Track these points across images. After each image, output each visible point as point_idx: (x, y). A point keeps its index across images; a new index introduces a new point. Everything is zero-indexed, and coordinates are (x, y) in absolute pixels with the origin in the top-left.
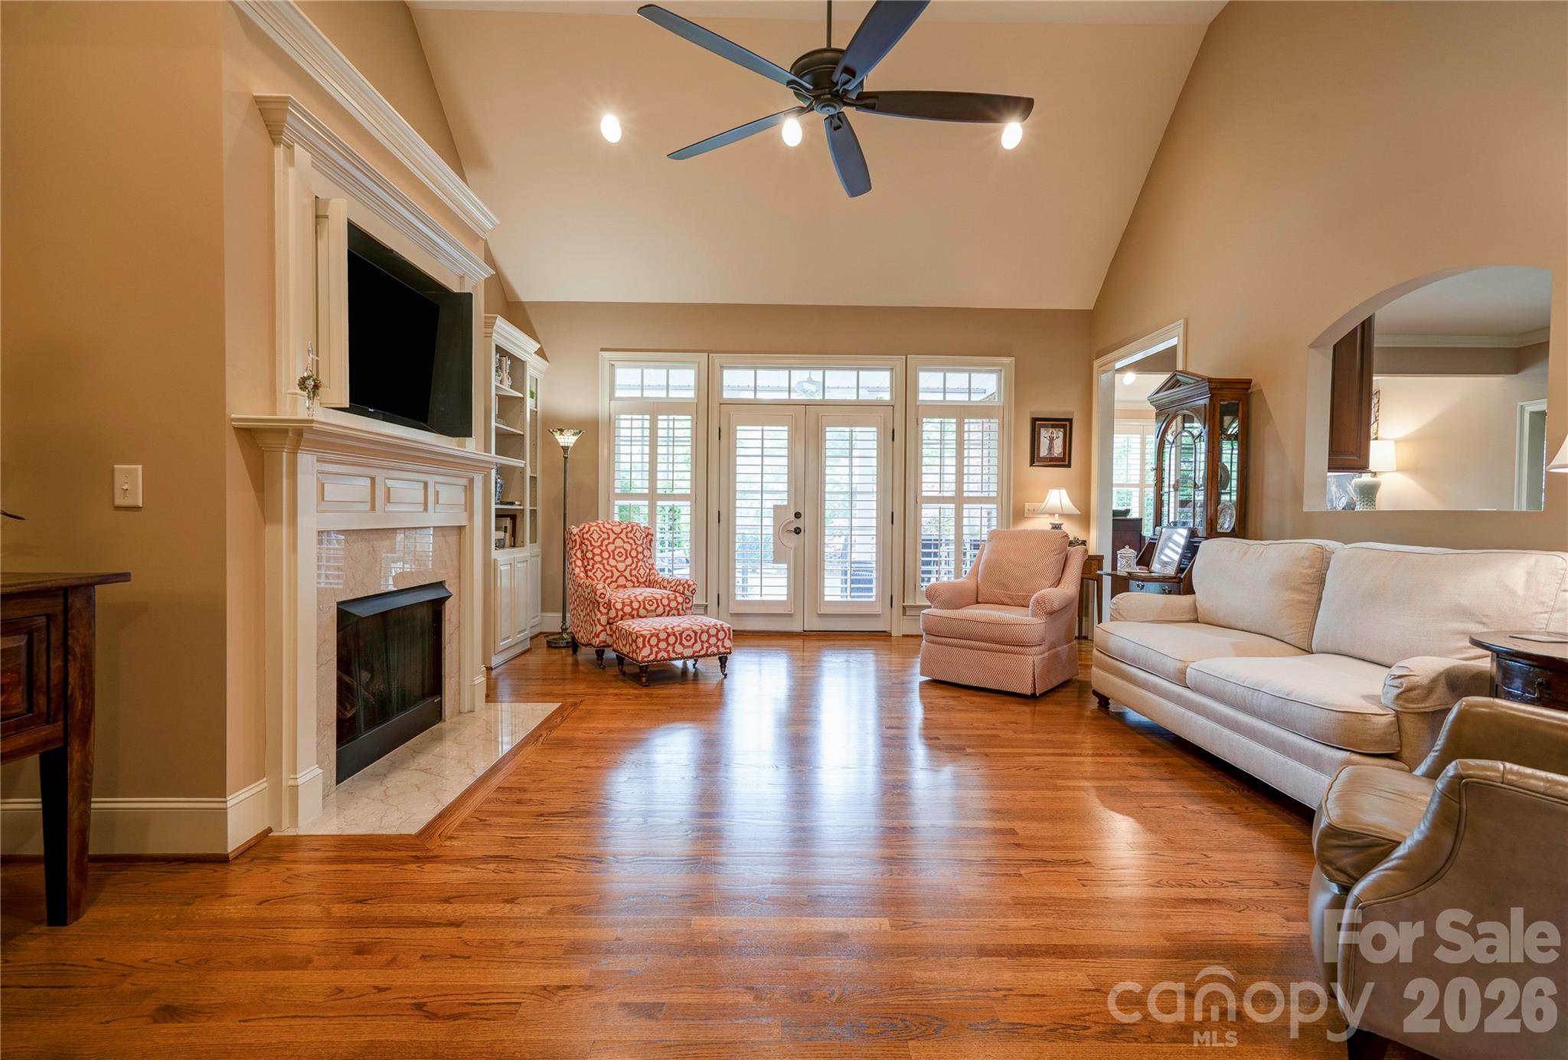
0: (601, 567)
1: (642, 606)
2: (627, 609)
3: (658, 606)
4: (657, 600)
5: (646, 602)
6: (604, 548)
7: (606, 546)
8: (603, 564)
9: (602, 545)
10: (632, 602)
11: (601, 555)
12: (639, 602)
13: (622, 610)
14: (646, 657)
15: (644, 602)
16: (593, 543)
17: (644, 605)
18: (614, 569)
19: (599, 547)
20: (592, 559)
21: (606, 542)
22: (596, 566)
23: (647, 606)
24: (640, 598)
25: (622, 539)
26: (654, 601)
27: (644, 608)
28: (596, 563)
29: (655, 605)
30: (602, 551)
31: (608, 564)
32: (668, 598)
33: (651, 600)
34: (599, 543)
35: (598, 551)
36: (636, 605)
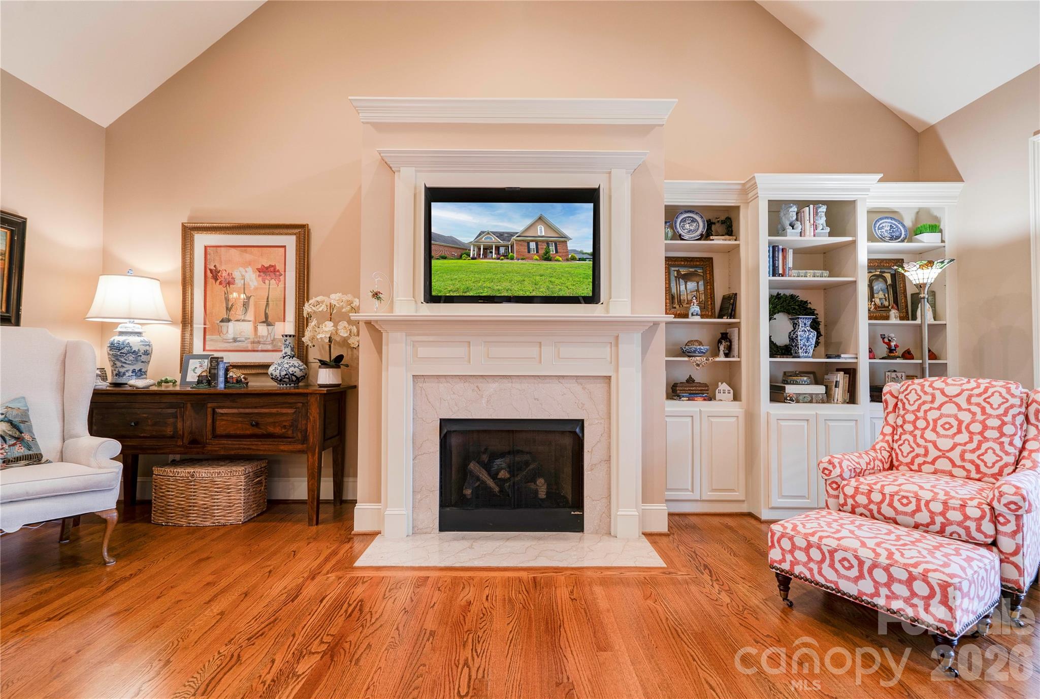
0: (911, 439)
1: (887, 501)
2: (862, 499)
3: (918, 509)
4: (918, 501)
5: (896, 498)
6: (921, 414)
7: (926, 412)
8: (915, 436)
9: (918, 410)
10: (870, 491)
11: (914, 423)
12: (884, 495)
13: (853, 497)
14: (776, 562)
15: (892, 496)
16: (907, 406)
17: (892, 501)
18: (930, 446)
19: (914, 412)
20: (902, 426)
21: (926, 407)
22: (904, 437)
23: (896, 504)
24: (888, 490)
25: (957, 405)
26: (914, 501)
27: (891, 505)
28: (905, 432)
29: (912, 507)
30: (917, 418)
31: (922, 437)
32: (945, 503)
33: (904, 497)
34: (915, 407)
35: (910, 417)
36: (876, 497)
